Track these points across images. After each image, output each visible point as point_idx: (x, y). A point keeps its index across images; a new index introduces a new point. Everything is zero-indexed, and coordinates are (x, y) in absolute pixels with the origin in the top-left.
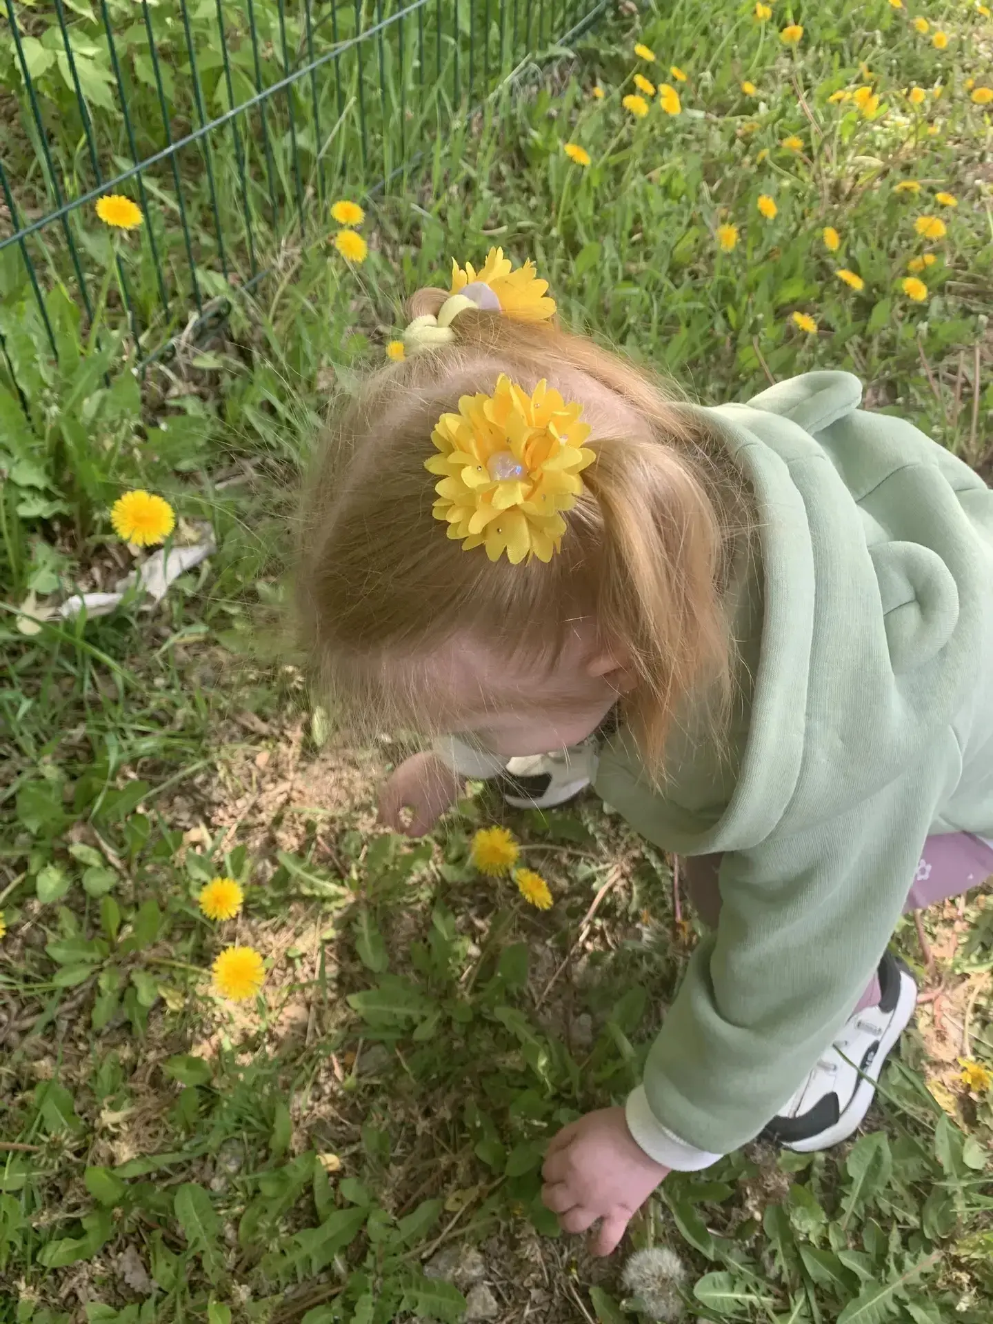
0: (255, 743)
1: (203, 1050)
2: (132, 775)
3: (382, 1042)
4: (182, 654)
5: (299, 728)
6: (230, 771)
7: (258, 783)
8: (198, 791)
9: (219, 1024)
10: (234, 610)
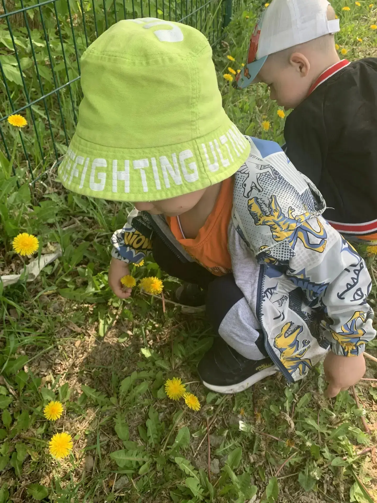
0: (75, 337)
1: (45, 481)
2: (23, 352)
3: (125, 474)
4: (47, 299)
5: (94, 329)
6: (64, 349)
7: (75, 354)
8: (50, 359)
9: (53, 468)
10: (68, 280)
